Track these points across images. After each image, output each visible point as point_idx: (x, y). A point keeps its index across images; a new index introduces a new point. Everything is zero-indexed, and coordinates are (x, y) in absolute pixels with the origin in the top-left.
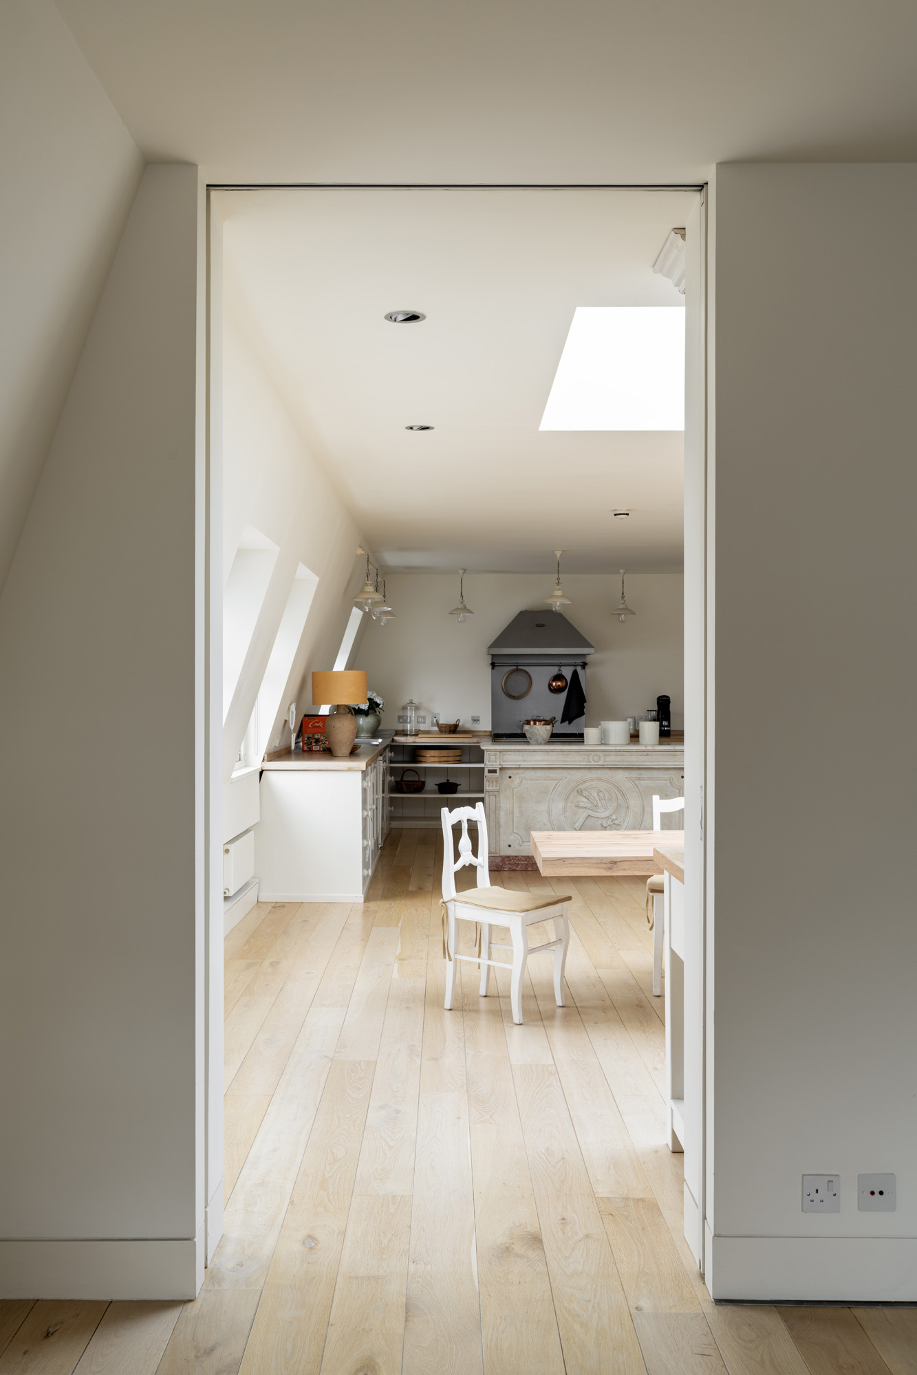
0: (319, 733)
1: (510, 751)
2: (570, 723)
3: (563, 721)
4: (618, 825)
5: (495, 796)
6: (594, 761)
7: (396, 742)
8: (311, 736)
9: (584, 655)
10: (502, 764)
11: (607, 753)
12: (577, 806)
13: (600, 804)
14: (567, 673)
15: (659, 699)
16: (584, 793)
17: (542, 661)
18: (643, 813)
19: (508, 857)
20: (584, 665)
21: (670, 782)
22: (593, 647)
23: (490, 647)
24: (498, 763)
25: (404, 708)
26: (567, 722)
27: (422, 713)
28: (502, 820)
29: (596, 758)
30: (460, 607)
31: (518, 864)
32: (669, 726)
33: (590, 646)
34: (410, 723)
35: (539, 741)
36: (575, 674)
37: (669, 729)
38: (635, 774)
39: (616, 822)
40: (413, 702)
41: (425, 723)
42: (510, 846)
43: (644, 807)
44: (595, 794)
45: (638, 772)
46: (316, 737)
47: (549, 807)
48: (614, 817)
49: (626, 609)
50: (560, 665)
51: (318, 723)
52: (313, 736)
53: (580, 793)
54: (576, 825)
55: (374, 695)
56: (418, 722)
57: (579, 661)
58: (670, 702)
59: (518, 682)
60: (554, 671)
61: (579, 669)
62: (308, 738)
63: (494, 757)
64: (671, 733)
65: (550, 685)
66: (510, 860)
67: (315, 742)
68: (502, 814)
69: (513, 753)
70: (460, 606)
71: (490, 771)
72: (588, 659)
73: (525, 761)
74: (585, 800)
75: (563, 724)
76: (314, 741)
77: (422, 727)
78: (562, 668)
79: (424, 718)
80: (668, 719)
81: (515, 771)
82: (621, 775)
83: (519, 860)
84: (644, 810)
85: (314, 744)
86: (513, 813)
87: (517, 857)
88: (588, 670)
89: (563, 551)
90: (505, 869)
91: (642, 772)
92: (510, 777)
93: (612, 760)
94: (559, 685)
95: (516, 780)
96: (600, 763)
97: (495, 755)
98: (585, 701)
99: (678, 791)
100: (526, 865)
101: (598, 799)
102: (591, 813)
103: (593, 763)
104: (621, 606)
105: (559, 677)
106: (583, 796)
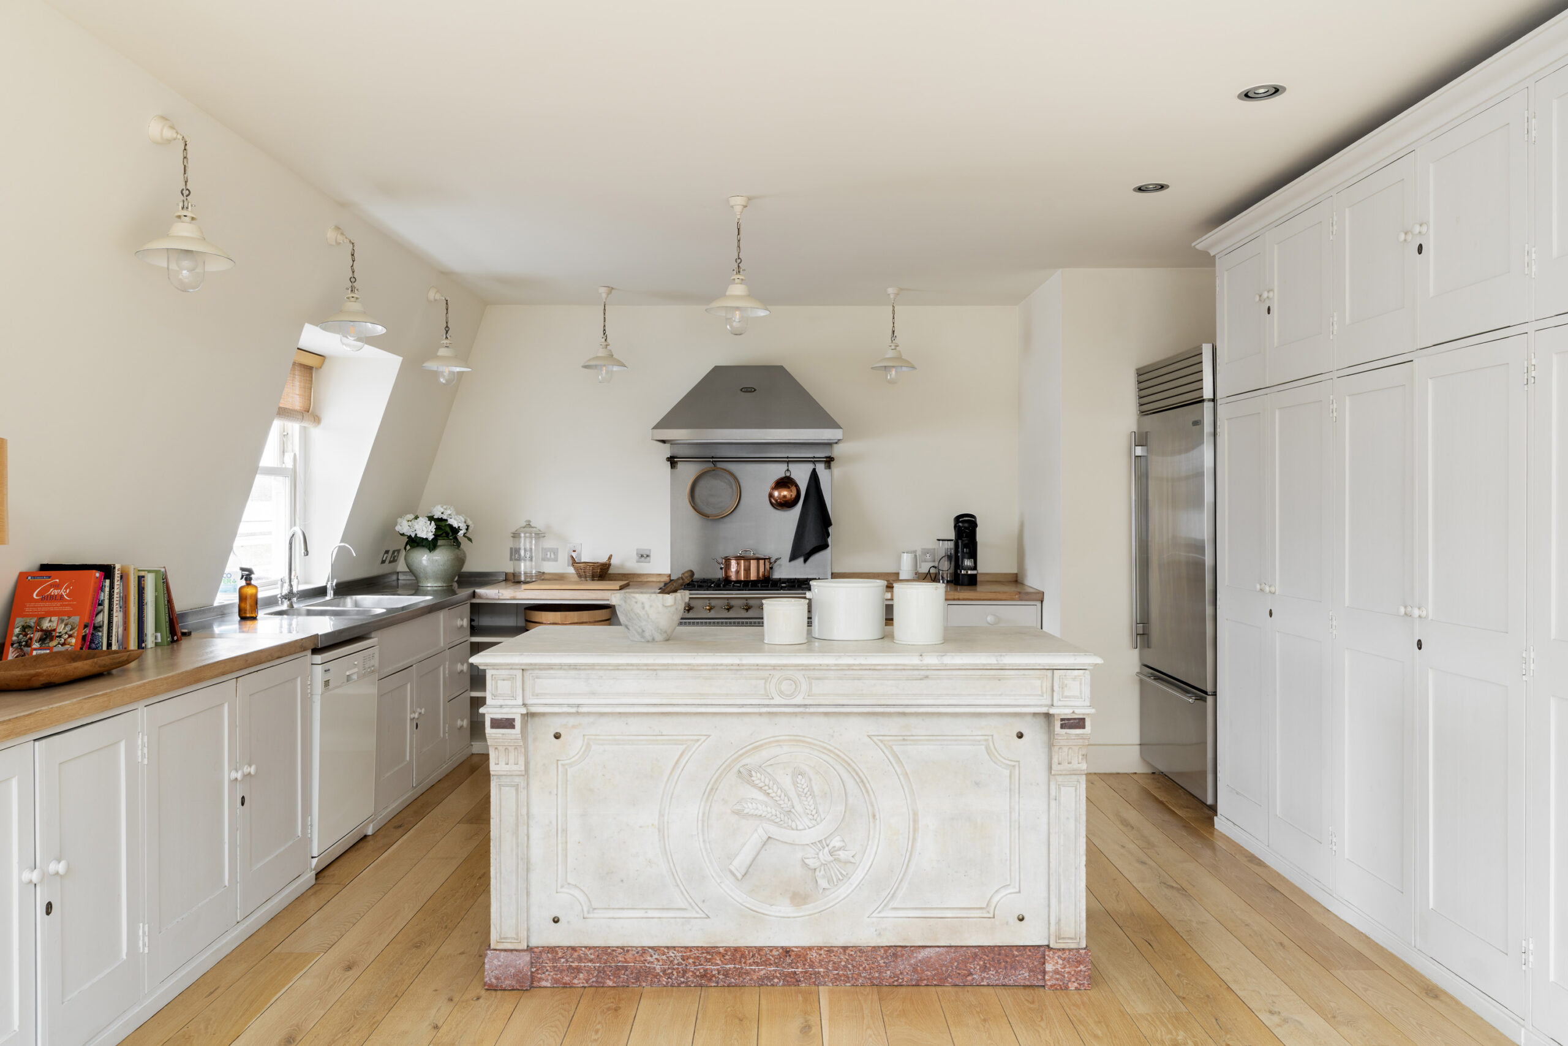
0: (51, 614)
1: (550, 667)
2: (805, 561)
3: (793, 558)
4: (847, 862)
5: (517, 787)
6: (781, 694)
7: (480, 597)
8: (32, 622)
9: (829, 445)
10: (528, 701)
11: (817, 674)
12: (737, 813)
13: (799, 808)
14: (801, 475)
15: (958, 519)
16: (756, 777)
17: (759, 454)
18: (915, 830)
19: (552, 950)
20: (829, 461)
21: (988, 749)
22: (841, 428)
23: (655, 428)
24: (520, 702)
25: (516, 536)
26: (801, 559)
27: (548, 543)
28: (537, 853)
29: (785, 686)
30: (600, 355)
31: (578, 970)
32: (975, 568)
33: (833, 424)
34: (525, 560)
35: (647, 635)
36: (814, 477)
37: (974, 572)
38: (892, 727)
39: (842, 855)
40: (532, 524)
41: (556, 560)
42: (556, 920)
43: (915, 814)
44: (786, 781)
45: (902, 721)
46: (46, 625)
47: (661, 815)
48: (836, 842)
49: (899, 358)
50: (788, 461)
51: (57, 586)
52: (38, 623)
53: (746, 776)
54: (736, 862)
55: (449, 512)
56: (544, 559)
57: (821, 454)
58: (976, 525)
59: (717, 491)
60: (778, 471)
61: (820, 468)
62: (25, 628)
63: (507, 684)
64: (979, 579)
65: (771, 496)
66: (555, 960)
67: (42, 640)
68: (536, 833)
69: (561, 673)
70: (602, 353)
71: (497, 724)
72: (837, 451)
73: (593, 694)
74: (760, 796)
75: (794, 563)
76: (38, 635)
77: (549, 568)
78: (792, 466)
79: (555, 552)
80: (973, 555)
81: (572, 721)
82: (854, 732)
83: (580, 959)
84: (915, 821)
85: (36, 645)
86: (565, 831)
87: (574, 949)
88: (836, 469)
89: (749, 199)
90: (544, 983)
91: (913, 721)
92: (557, 736)
93: (828, 690)
94: (785, 496)
95: (574, 742)
96: (798, 700)
97: (512, 678)
98: (830, 524)
99: (1007, 772)
100: (601, 971)
101: (792, 794)
102: (774, 831)
103: (778, 700)
104: (890, 354)
105: (785, 482)
106: (755, 786)
